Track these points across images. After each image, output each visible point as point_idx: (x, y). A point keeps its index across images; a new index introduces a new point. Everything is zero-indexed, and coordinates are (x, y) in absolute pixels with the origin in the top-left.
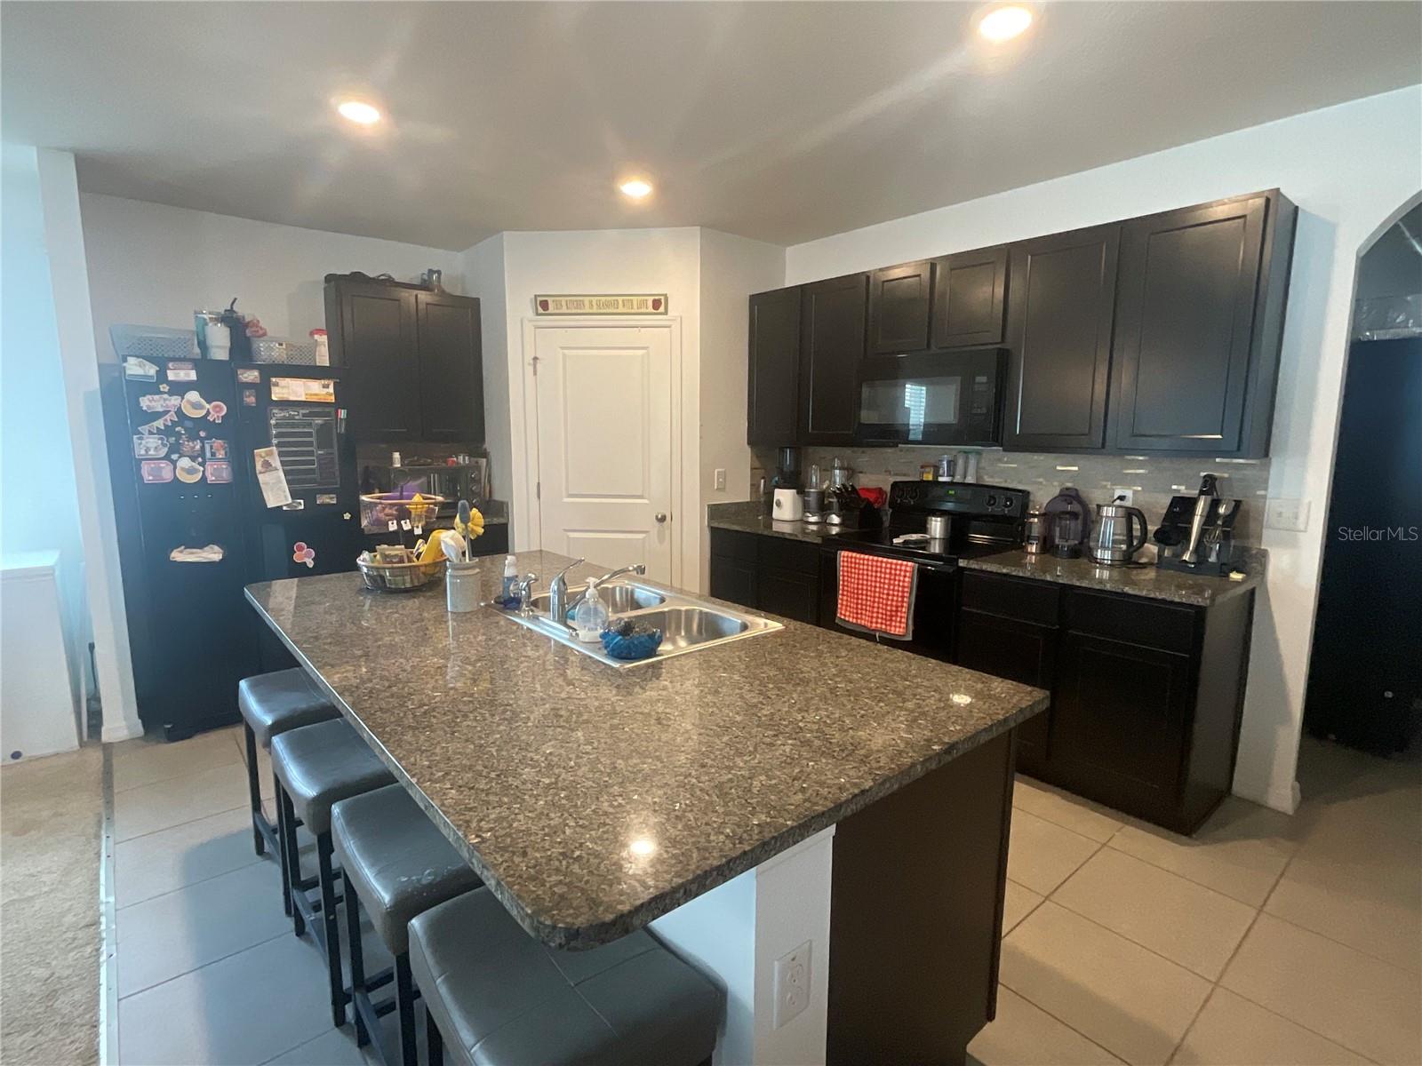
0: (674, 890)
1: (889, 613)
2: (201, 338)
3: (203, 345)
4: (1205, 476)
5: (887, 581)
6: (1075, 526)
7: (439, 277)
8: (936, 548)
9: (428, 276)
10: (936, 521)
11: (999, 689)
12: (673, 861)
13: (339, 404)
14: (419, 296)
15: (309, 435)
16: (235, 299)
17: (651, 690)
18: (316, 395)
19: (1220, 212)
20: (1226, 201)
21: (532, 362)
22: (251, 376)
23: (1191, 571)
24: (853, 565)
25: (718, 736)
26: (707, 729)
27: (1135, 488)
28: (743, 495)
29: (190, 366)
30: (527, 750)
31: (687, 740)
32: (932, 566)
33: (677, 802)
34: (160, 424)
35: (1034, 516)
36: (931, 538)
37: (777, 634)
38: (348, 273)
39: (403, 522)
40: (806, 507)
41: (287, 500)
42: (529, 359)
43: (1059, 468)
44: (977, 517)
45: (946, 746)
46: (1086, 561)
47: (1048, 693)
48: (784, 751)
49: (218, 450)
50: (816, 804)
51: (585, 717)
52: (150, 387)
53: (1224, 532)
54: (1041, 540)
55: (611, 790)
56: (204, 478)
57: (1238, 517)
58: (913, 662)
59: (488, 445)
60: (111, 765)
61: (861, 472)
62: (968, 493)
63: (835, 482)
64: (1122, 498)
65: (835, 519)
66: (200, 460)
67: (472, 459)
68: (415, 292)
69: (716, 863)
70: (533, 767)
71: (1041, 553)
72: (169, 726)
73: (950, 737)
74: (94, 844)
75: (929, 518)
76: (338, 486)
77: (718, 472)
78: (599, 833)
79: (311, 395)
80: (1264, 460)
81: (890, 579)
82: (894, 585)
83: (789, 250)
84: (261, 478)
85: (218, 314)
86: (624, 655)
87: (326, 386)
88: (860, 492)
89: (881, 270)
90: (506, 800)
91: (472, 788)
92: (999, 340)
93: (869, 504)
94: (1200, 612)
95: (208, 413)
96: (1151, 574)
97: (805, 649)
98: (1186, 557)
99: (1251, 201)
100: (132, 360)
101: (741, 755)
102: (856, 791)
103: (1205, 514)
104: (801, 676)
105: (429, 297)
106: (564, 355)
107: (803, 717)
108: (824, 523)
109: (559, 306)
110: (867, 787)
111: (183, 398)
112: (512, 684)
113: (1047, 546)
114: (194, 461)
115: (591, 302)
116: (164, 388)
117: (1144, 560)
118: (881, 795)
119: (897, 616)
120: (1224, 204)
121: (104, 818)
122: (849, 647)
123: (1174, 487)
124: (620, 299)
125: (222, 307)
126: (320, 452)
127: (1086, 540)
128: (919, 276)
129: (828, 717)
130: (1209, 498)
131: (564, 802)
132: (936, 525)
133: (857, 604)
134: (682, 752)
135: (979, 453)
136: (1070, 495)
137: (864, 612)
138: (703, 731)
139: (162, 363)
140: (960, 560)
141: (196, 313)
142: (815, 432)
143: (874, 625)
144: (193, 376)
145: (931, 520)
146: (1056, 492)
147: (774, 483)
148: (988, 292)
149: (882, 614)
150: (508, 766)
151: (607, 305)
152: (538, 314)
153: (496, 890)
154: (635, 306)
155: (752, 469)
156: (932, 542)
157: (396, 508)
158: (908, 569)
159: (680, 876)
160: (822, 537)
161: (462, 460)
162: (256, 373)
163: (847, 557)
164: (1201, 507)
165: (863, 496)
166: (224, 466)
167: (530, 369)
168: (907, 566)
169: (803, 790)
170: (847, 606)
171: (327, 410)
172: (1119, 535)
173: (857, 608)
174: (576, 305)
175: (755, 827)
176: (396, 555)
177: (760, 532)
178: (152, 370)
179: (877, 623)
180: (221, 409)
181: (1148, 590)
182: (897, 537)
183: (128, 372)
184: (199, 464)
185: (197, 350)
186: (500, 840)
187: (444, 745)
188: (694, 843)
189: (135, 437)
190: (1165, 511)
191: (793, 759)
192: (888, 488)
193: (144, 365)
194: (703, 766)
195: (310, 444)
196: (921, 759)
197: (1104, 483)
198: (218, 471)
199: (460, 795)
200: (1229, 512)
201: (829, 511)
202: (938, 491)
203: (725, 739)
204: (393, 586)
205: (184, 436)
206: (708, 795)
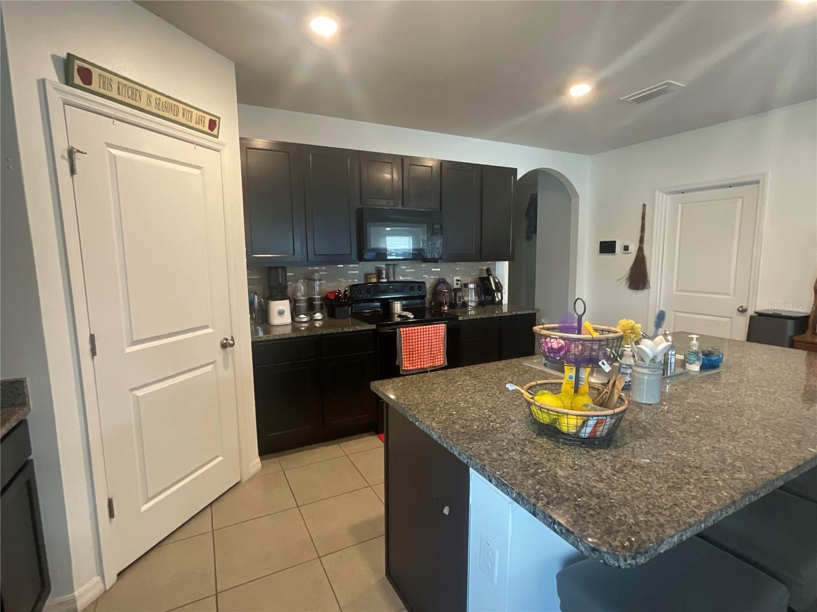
21: (65, 154)
24: (410, 335)
27: (460, 276)
43: (432, 270)
62: (400, 286)
64: (458, 280)
65: (319, 316)
82: (436, 339)
92: (437, 207)
106: (111, 155)
108: (312, 320)
109: (108, 87)
115: (148, 97)
119: (438, 355)
124: (181, 106)
128: (391, 163)
133: (415, 357)
136: (440, 281)
140: (459, 317)
143: (425, 366)
146: (433, 281)
154: (193, 120)
158: (443, 327)
163: (406, 331)
164: (492, 281)
167: (64, 165)
170: (409, 361)
173: (415, 360)
174: (130, 94)
179: (427, 364)
197: (450, 275)
201: (314, 312)
202: (382, 287)
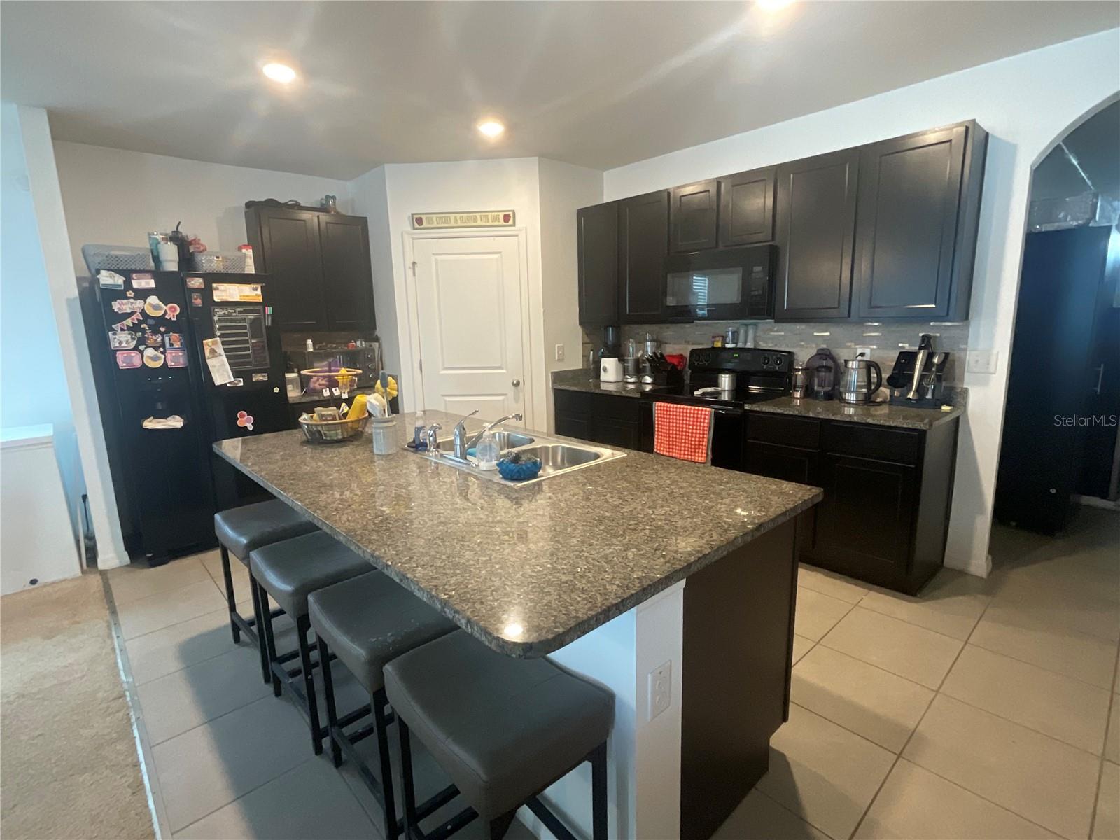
0: (590, 619)
1: (693, 447)
2: (155, 254)
3: (156, 259)
4: (923, 336)
5: (691, 423)
6: (829, 377)
7: (334, 202)
8: (725, 397)
9: (326, 201)
10: (725, 377)
11: (788, 489)
12: (585, 602)
13: (265, 304)
14: (321, 217)
15: (245, 328)
16: (180, 223)
17: (542, 499)
18: (247, 296)
19: (932, 138)
20: (937, 129)
21: (411, 266)
22: (196, 283)
23: (913, 406)
24: (665, 413)
25: (597, 526)
26: (587, 522)
27: (872, 347)
28: (578, 364)
29: (150, 277)
30: (462, 541)
31: (575, 530)
32: (723, 410)
33: (578, 567)
34: (129, 322)
35: (799, 370)
36: (722, 391)
37: (622, 460)
38: (263, 200)
39: (333, 390)
40: (625, 372)
41: (230, 378)
42: (409, 264)
43: (815, 334)
44: (754, 374)
45: (757, 525)
46: (837, 402)
47: (822, 489)
48: (645, 533)
49: (176, 341)
50: (674, 564)
51: (498, 518)
52: (119, 294)
53: (937, 376)
54: (804, 388)
55: (531, 562)
56: (165, 363)
57: (947, 365)
58: (724, 474)
59: (378, 332)
60: (109, 585)
61: (666, 343)
62: (748, 356)
63: (647, 351)
64: (862, 355)
65: (648, 379)
66: (162, 349)
67: (367, 343)
68: (317, 213)
69: (614, 602)
70: (472, 551)
71: (803, 398)
72: (150, 555)
73: (759, 520)
74: (109, 642)
75: (720, 375)
76: (269, 367)
77: (558, 347)
78: (530, 589)
79: (244, 296)
80: (965, 323)
81: (693, 421)
82: (697, 426)
83: (605, 173)
84: (209, 362)
85: (166, 234)
86: (515, 477)
87: (256, 289)
88: (668, 359)
89: (679, 187)
90: (458, 572)
91: (432, 566)
92: (770, 238)
93: (674, 367)
94: (922, 433)
95: (166, 313)
96: (884, 410)
97: (645, 469)
98: (911, 396)
99: (955, 130)
100: (103, 272)
101: (615, 537)
102: (700, 555)
103: (923, 363)
104: (646, 486)
105: (328, 217)
106: (436, 260)
107: (654, 512)
108: (640, 383)
109: (431, 222)
110: (707, 553)
111: (145, 302)
112: (439, 500)
113: (809, 393)
114: (157, 351)
115: (455, 217)
116: (130, 294)
117: (879, 400)
118: (716, 558)
119: (699, 449)
120: (936, 132)
121: (113, 624)
122: (676, 466)
123: (900, 345)
124: (478, 215)
125: (170, 230)
126: (253, 341)
127: (836, 387)
128: (708, 191)
129: (671, 511)
130: (926, 351)
131: (499, 571)
132: (725, 381)
133: (669, 441)
134: (574, 537)
135: (755, 325)
136: (824, 354)
137: (674, 447)
138: (585, 524)
139: (127, 274)
140: (745, 405)
141: (149, 234)
142: (632, 314)
143: (682, 456)
144: (152, 284)
145: (722, 377)
146: (814, 352)
147: (600, 354)
148: (759, 203)
149: (688, 448)
150: (453, 551)
151: (469, 220)
152: (414, 228)
153: (467, 627)
154: (490, 220)
155: (583, 344)
156: (723, 393)
157: (326, 379)
158: (707, 413)
159: (592, 610)
160: (641, 393)
161: (361, 344)
162: (201, 280)
163: (661, 406)
164: (920, 358)
165: (669, 361)
166: (181, 354)
167: (410, 272)
168: (706, 411)
169: (664, 556)
170: (661, 443)
171: (257, 308)
172: (862, 382)
173: (669, 445)
174: (443, 221)
175: (636, 580)
176: (331, 415)
177: (593, 391)
178: (119, 280)
179: (684, 454)
180: (175, 310)
181: (885, 420)
182: (697, 390)
183: (102, 282)
184: (162, 353)
185: (152, 264)
186: (462, 596)
187: (403, 540)
188: (596, 591)
189: (110, 333)
190: (894, 363)
191: (652, 538)
192: (687, 355)
193: (114, 277)
194: (591, 545)
195: (245, 334)
196: (741, 534)
197: (849, 344)
198: (176, 358)
199: (425, 570)
200: (940, 362)
201: (643, 374)
202: (724, 355)
203: (602, 528)
204: (328, 438)
205: (148, 332)
206: (598, 562)
